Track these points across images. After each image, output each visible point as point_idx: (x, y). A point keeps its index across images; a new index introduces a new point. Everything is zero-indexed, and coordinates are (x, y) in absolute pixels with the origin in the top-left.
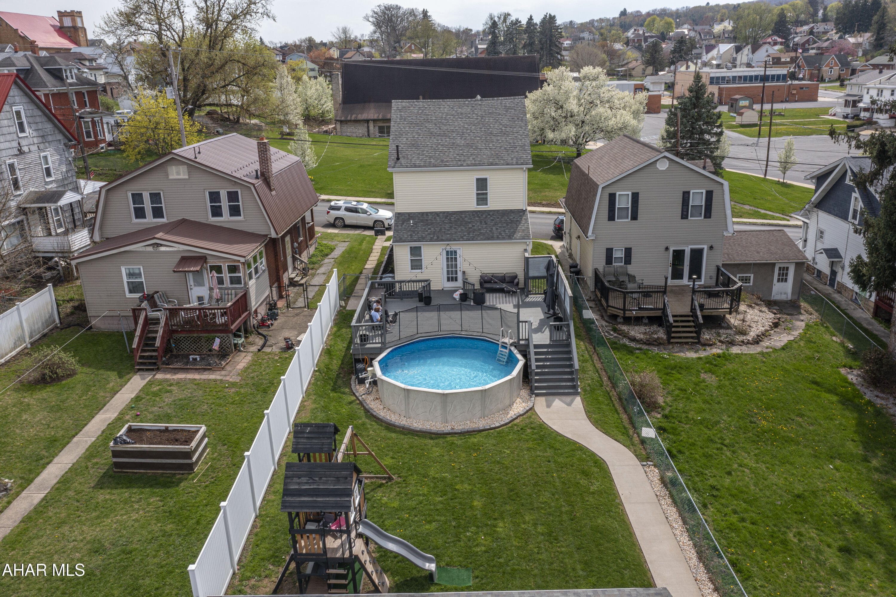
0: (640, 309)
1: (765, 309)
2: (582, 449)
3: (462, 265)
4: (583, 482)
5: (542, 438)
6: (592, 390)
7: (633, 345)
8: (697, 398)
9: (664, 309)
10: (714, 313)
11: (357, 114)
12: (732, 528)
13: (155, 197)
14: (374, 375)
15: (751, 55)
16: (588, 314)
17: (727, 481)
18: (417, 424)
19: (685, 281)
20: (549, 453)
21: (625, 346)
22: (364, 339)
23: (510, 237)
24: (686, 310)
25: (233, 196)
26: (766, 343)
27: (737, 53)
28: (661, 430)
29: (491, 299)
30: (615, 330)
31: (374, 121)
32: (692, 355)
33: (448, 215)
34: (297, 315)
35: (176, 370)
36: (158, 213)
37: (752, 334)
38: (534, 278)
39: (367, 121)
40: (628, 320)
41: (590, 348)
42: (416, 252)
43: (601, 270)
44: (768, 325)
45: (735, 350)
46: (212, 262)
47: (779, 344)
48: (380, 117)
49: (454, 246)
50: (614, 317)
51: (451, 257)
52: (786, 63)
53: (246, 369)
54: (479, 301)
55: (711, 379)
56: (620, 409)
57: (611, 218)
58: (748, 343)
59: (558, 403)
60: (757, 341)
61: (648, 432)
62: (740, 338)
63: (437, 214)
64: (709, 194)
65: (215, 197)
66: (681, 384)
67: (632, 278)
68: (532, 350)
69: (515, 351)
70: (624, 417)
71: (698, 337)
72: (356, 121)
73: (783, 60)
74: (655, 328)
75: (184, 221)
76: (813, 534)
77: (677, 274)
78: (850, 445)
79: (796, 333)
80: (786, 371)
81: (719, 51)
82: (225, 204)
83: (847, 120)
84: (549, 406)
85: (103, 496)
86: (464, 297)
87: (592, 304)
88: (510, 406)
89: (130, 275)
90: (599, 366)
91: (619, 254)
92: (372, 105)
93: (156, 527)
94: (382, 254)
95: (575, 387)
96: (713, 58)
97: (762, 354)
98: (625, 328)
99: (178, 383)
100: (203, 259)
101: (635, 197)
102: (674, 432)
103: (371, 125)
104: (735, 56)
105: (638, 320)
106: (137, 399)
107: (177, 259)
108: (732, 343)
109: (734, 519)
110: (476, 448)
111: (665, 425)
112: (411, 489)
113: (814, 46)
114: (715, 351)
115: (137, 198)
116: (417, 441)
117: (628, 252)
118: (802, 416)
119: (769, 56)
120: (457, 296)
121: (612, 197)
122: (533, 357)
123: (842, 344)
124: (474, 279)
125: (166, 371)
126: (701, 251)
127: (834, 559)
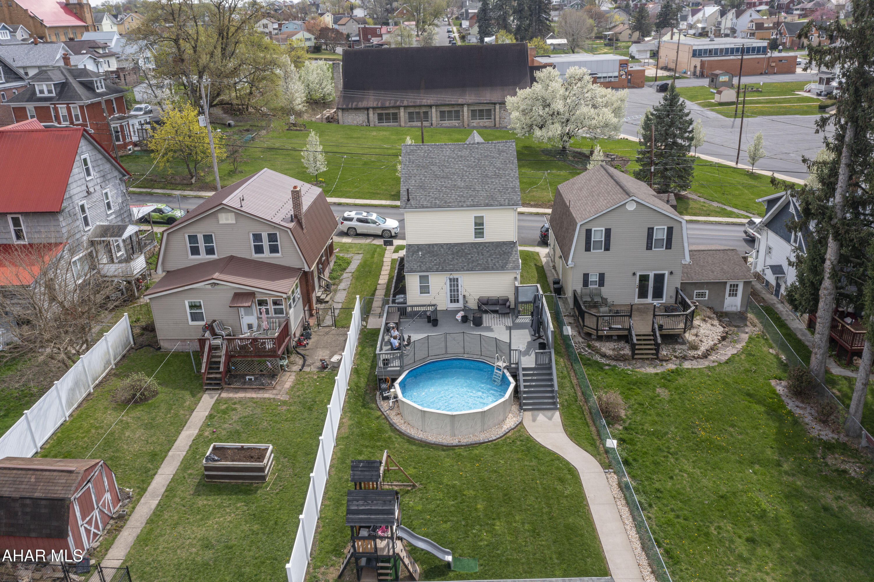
0: (611, 329)
1: (716, 322)
2: (559, 458)
3: (462, 291)
4: (559, 487)
5: (529, 449)
6: (569, 406)
7: (603, 361)
8: (652, 412)
9: (629, 330)
10: (671, 332)
11: (358, 102)
12: (670, 523)
13: (208, 238)
14: (396, 397)
15: (735, 20)
16: (568, 330)
17: (669, 484)
18: (432, 438)
19: (649, 300)
20: (534, 463)
21: (597, 362)
22: (386, 362)
23: (503, 268)
24: (648, 330)
25: (272, 238)
26: (713, 357)
27: (721, 17)
28: (622, 441)
29: (487, 320)
30: (589, 346)
31: (374, 108)
32: (651, 370)
33: (450, 246)
34: (327, 333)
35: (237, 390)
36: (210, 251)
37: (703, 348)
38: (522, 303)
39: (367, 109)
40: (600, 338)
41: (568, 364)
42: (424, 279)
43: (579, 291)
44: (717, 337)
45: (687, 365)
46: (259, 297)
47: (724, 358)
48: (379, 105)
49: (455, 275)
50: (589, 335)
51: (454, 283)
52: (768, 28)
53: (292, 388)
54: (478, 323)
55: (663, 393)
56: (590, 422)
57: (588, 249)
58: (699, 357)
59: (541, 417)
60: (705, 356)
61: (612, 443)
62: (692, 353)
63: (441, 246)
64: (670, 230)
65: (257, 237)
66: (640, 399)
67: (605, 301)
68: (521, 372)
69: (508, 374)
70: (593, 429)
71: (657, 354)
72: (357, 109)
73: (766, 25)
74: (622, 344)
75: (231, 258)
76: (729, 527)
77: (643, 294)
78: (769, 452)
79: (739, 346)
80: (726, 384)
81: (704, 14)
82: (266, 244)
83: (820, 98)
84: (534, 420)
85: (201, 501)
86: (465, 319)
87: (571, 320)
88: (504, 420)
89: (191, 307)
90: (575, 381)
91: (594, 278)
92: (371, 92)
93: (246, 527)
94: (392, 268)
95: (554, 403)
96: (698, 21)
97: (709, 368)
98: (597, 344)
99: (240, 401)
100: (251, 295)
101: (608, 232)
102: (632, 442)
103: (371, 112)
104: (719, 20)
105: (609, 338)
106: (211, 417)
107: (231, 295)
108: (685, 358)
109: (671, 515)
110: (477, 459)
111: (625, 436)
112: (430, 495)
113: (799, 7)
114: (671, 366)
115: (193, 239)
116: (433, 453)
117: (602, 277)
118: (733, 426)
119: (752, 21)
120: (459, 316)
121: (589, 232)
122: (521, 378)
123: (777, 356)
124: (473, 304)
125: (229, 390)
126: (663, 275)
127: (742, 548)
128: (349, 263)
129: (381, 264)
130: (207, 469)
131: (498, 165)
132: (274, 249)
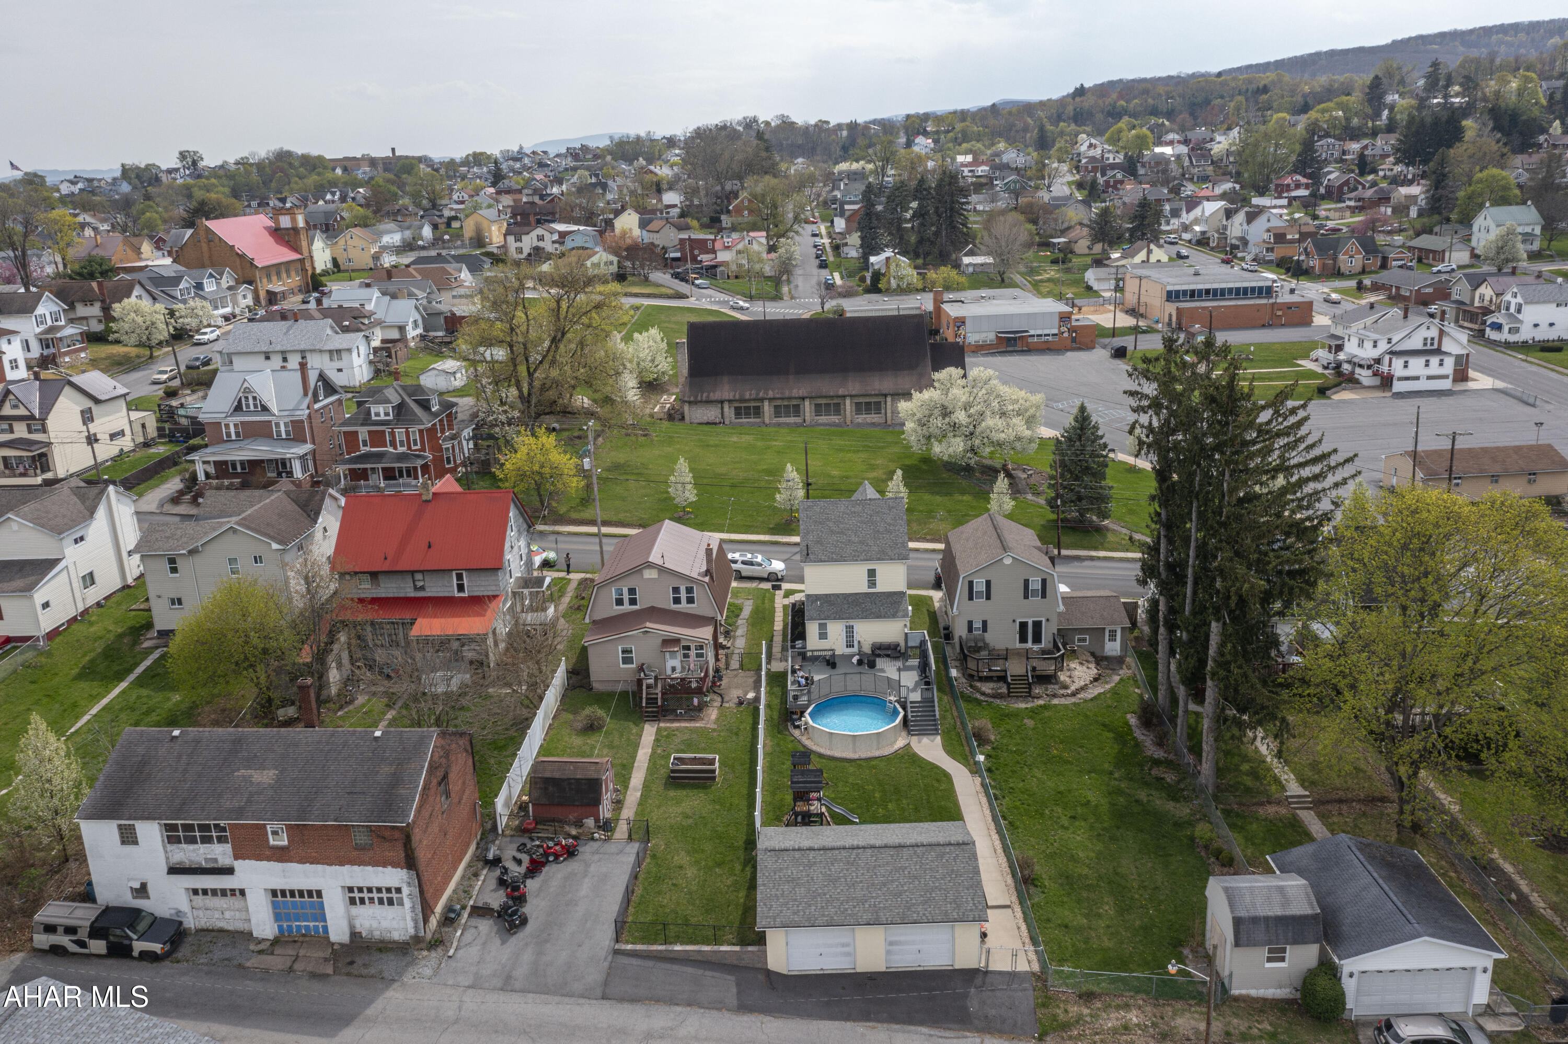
0: (990, 670)
1: (1092, 666)
2: (938, 767)
3: (857, 637)
4: (936, 785)
5: (914, 762)
6: (949, 731)
7: (982, 698)
8: (1017, 737)
9: (1005, 671)
10: (1044, 673)
11: (709, 393)
12: (1016, 807)
13: (632, 591)
14: (806, 723)
15: (1245, 226)
16: (954, 673)
17: (1021, 784)
18: (837, 754)
19: (1030, 645)
20: (918, 770)
21: (976, 699)
22: (796, 698)
23: (894, 616)
24: (1021, 671)
25: (689, 590)
26: (1082, 695)
27: (1227, 219)
28: (988, 756)
29: (880, 663)
30: (971, 686)
31: (730, 401)
32: (1023, 705)
33: (846, 596)
34: (736, 676)
35: (672, 721)
36: (633, 602)
37: (1073, 688)
38: (912, 647)
39: (722, 402)
40: (981, 679)
41: (951, 701)
42: (823, 627)
43: (964, 637)
44: (1089, 678)
45: (1055, 701)
46: (684, 643)
47: (1090, 696)
48: (737, 397)
49: (851, 622)
50: (971, 676)
51: (850, 630)
52: (1292, 242)
53: (717, 719)
54: (872, 665)
55: (1029, 723)
56: (964, 743)
57: (971, 598)
58: (1068, 695)
59: (925, 740)
60: (1074, 694)
61: (981, 758)
62: (1062, 692)
63: (837, 595)
64: (1044, 582)
65: (676, 590)
66: (1008, 727)
67: (986, 646)
68: (909, 705)
69: (898, 706)
70: (967, 748)
71: (1029, 692)
72: (709, 402)
73: (1289, 237)
74: (1001, 684)
75: (652, 609)
76: (1060, 810)
77: (1023, 639)
78: (1106, 766)
79: (1108, 687)
80: (1086, 716)
81: (1203, 211)
82: (683, 595)
83: (1326, 372)
84: (919, 742)
85: (672, 793)
86: (860, 662)
87: (957, 664)
88: (895, 742)
89: (623, 652)
90: (955, 714)
91: (978, 625)
92: (726, 379)
93: (711, 807)
94: (785, 615)
95: (937, 730)
96: (1196, 221)
97: (1074, 704)
98: (978, 684)
99: (677, 729)
100: (676, 641)
101: (988, 583)
102: (997, 757)
103: (726, 406)
104: (1225, 222)
105: (988, 679)
106: (657, 740)
107: (660, 641)
108: (1055, 696)
109: (1018, 803)
110: (874, 767)
111: (993, 753)
112: (840, 789)
113: (1352, 195)
114: (1041, 702)
115: (619, 592)
116: (839, 764)
117: (985, 623)
118: (1082, 747)
119: (1268, 231)
120: (855, 660)
121: (971, 584)
122: (909, 710)
123: (1141, 696)
124: (867, 649)
125: (664, 721)
126: (1040, 622)
127: (1065, 821)
128: (741, 610)
129: (773, 610)
130: (673, 771)
131: (889, 520)
132: (690, 600)
